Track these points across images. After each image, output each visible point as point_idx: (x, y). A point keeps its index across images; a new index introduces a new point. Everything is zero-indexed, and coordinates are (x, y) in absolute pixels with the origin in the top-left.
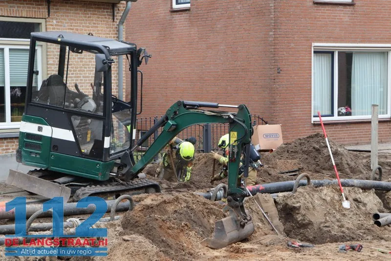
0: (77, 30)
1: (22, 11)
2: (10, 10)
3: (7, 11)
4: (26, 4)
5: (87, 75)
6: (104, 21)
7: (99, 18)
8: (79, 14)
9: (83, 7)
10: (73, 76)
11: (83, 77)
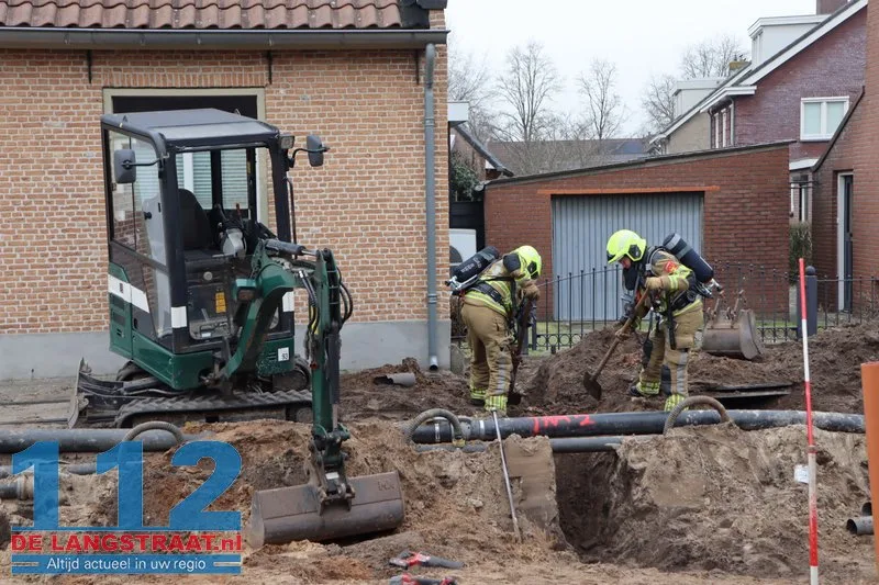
0: (333, 104)
1: (212, 77)
2: (188, 76)
3: (182, 79)
4: (222, 63)
5: (357, 186)
6: (395, 84)
7: (383, 79)
8: (336, 74)
9: (347, 60)
10: (323, 188)
11: (347, 190)
